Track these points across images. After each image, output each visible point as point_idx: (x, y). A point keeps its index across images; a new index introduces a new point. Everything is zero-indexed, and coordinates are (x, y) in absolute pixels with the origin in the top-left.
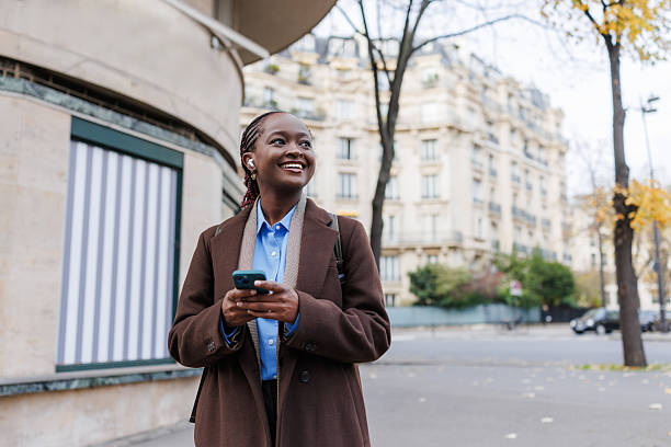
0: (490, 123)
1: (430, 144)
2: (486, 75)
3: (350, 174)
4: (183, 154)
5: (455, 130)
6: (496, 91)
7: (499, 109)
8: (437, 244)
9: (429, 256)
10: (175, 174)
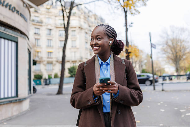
0: (90, 26)
1: (74, 32)
2: (89, 13)
3: (51, 40)
4: (18, 38)
5: (81, 28)
6: (91, 18)
7: (92, 23)
8: (76, 60)
9: (73, 63)
10: (16, 44)
